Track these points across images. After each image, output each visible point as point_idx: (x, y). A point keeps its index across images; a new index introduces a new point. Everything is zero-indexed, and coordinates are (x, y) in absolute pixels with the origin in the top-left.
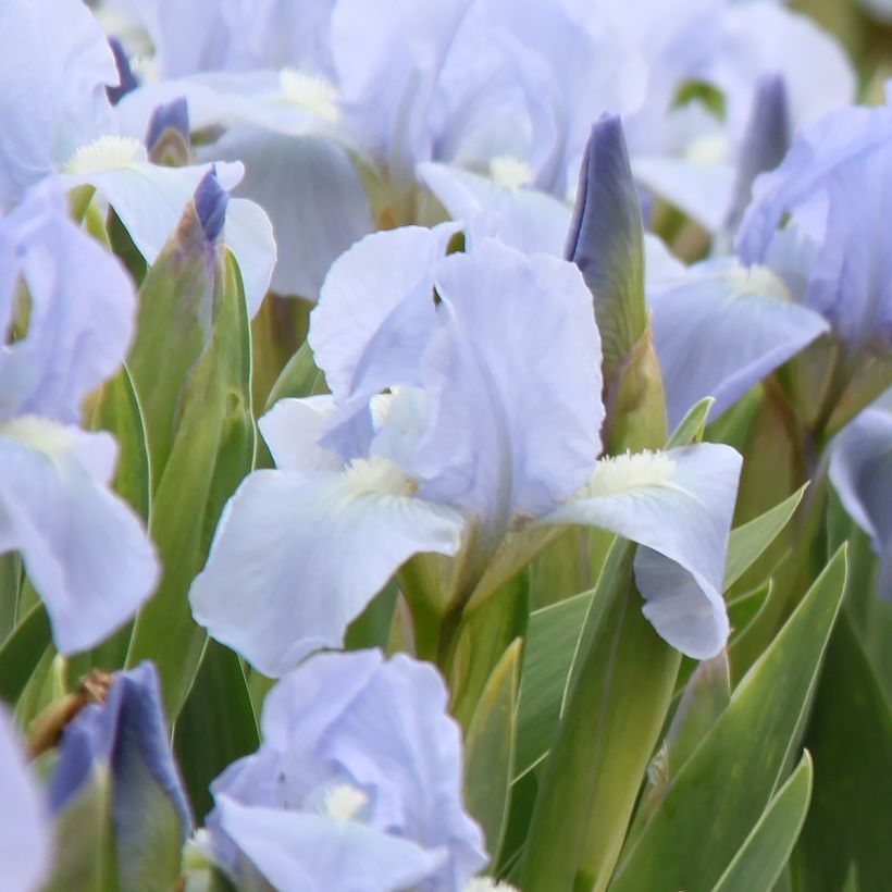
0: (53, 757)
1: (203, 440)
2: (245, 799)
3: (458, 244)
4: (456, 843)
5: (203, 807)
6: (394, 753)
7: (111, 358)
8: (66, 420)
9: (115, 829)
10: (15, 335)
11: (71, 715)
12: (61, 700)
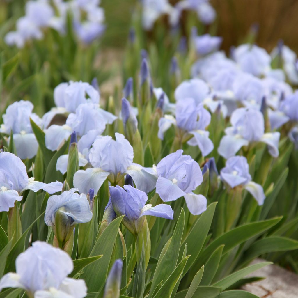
0: (203, 168)
1: (219, 132)
2: (224, 172)
3: (247, 110)
4: (248, 178)
5: (219, 173)
6: (240, 167)
7: (208, 123)
8: (203, 130)
9: (210, 176)
10: (198, 120)
11: (205, 163)
12: (203, 162)
